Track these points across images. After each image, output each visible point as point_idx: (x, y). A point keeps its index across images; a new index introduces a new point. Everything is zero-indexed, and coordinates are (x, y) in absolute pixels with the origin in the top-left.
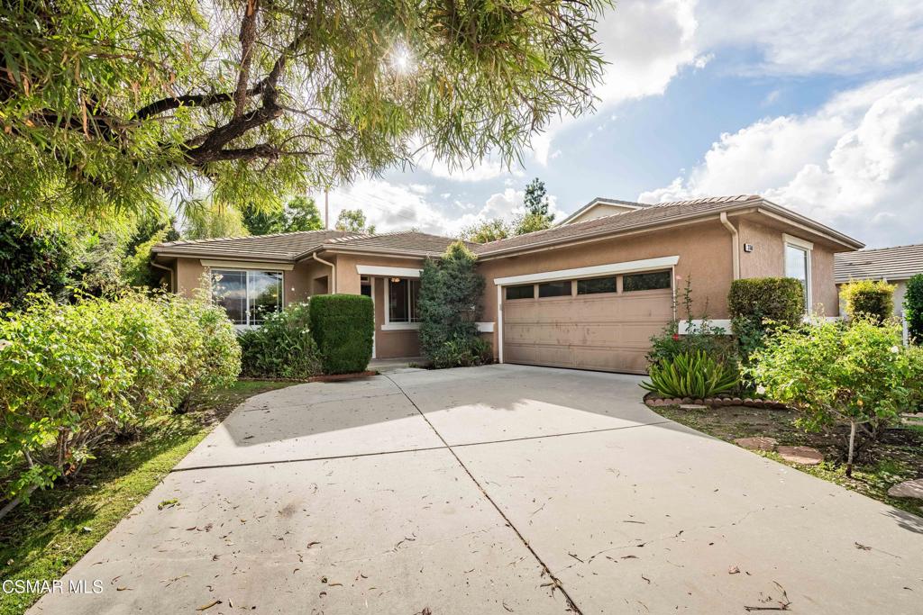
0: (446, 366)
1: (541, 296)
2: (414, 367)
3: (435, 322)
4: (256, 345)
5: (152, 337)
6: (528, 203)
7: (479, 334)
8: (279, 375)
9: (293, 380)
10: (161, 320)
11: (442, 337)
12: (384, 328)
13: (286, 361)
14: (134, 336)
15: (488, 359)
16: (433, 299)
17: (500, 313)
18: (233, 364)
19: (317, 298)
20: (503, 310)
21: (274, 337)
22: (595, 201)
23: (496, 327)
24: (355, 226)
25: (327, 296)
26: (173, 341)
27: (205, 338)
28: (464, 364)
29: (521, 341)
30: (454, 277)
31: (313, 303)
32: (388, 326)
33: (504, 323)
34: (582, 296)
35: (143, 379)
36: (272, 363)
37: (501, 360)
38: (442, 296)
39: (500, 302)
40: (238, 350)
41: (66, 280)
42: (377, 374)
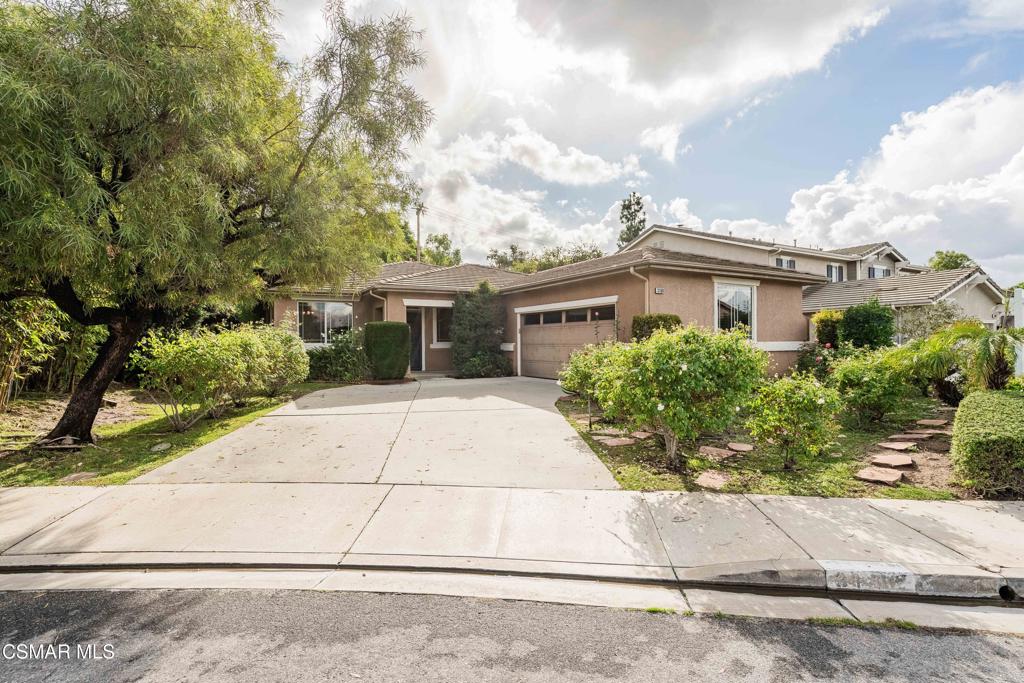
0: (472, 376)
1: (545, 322)
2: (449, 377)
3: (463, 342)
4: (326, 358)
5: (254, 349)
6: (624, 219)
7: (502, 353)
8: (342, 379)
9: (350, 383)
10: (259, 341)
11: (467, 354)
12: (432, 346)
13: (347, 370)
14: (246, 349)
15: (510, 372)
16: (460, 324)
17: (519, 335)
18: (304, 369)
19: (372, 326)
20: (521, 332)
21: (338, 352)
22: (652, 227)
23: (516, 347)
24: (442, 249)
25: (381, 323)
26: (266, 352)
27: (285, 352)
28: (487, 376)
29: (532, 358)
30: (478, 308)
31: (367, 328)
32: (436, 345)
33: (522, 344)
34: (568, 324)
35: (250, 369)
36: (337, 370)
37: (519, 374)
38: (467, 323)
39: (519, 327)
40: (307, 359)
41: (202, 312)
42: (415, 380)
